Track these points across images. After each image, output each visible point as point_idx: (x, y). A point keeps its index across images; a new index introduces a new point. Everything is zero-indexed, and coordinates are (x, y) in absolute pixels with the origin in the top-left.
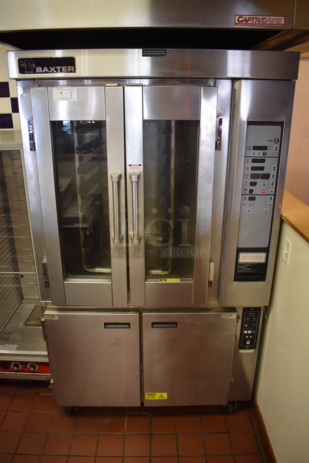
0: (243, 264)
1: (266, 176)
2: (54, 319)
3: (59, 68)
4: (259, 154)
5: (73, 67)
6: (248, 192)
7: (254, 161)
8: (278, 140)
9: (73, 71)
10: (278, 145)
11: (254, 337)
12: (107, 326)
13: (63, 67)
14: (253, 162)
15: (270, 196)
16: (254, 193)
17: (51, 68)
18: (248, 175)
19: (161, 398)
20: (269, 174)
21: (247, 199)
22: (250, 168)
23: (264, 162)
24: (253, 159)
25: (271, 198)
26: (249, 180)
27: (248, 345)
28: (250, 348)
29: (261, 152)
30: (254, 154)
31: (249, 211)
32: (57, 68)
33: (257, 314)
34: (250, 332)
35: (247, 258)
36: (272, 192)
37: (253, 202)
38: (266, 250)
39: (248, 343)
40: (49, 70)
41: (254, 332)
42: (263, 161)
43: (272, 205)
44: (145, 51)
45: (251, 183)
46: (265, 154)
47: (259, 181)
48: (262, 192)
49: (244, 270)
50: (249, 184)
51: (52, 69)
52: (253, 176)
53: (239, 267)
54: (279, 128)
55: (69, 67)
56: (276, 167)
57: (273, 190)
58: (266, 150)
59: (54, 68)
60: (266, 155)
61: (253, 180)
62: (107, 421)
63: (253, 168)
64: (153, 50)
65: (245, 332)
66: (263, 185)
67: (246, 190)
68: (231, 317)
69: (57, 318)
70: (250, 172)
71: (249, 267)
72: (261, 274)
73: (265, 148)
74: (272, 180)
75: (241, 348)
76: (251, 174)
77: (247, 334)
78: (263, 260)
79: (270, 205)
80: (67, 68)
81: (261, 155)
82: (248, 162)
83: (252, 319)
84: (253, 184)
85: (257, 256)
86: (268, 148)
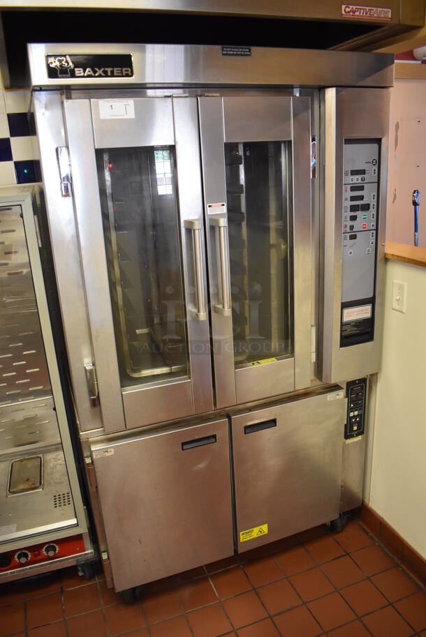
0: (348, 324)
1: (366, 207)
2: (107, 454)
3: (109, 70)
4: (357, 180)
5: (129, 69)
6: (348, 229)
7: (353, 189)
8: (376, 162)
9: (130, 74)
10: (376, 168)
11: (361, 419)
12: (185, 447)
13: (115, 69)
14: (351, 190)
16: (354, 230)
17: (97, 69)
18: (348, 208)
19: (260, 534)
20: (369, 204)
21: (348, 237)
22: (349, 199)
23: (363, 190)
24: (351, 187)
25: (373, 233)
26: (349, 214)
27: (355, 431)
28: (357, 435)
29: (359, 177)
30: (352, 180)
31: (351, 253)
32: (106, 69)
33: (362, 387)
34: (356, 413)
35: (352, 314)
36: (373, 226)
37: (354, 240)
38: (371, 301)
39: (355, 428)
40: (95, 72)
41: (361, 412)
42: (362, 188)
43: (374, 243)
44: (225, 49)
45: (351, 217)
46: (363, 179)
47: (359, 214)
48: (363, 228)
49: (349, 330)
50: (348, 219)
51: (100, 72)
52: (353, 208)
53: (344, 328)
54: (376, 146)
55: (124, 69)
56: (376, 194)
57: (375, 224)
58: (365, 174)
59: (102, 69)
60: (365, 180)
61: (353, 214)
62: (186, 593)
63: (353, 199)
64: (234, 48)
65: (352, 414)
66: (364, 218)
67: (346, 226)
68: (338, 397)
69: (112, 453)
70: (348, 203)
71: (354, 326)
72: (368, 333)
73: (363, 172)
74: (373, 211)
75: (347, 437)
76: (351, 206)
77: (354, 417)
78: (368, 315)
79: (372, 243)
80: (122, 70)
81: (360, 181)
82: (346, 191)
83: (357, 395)
84: (354, 218)
85: (362, 311)
86: (366, 172)
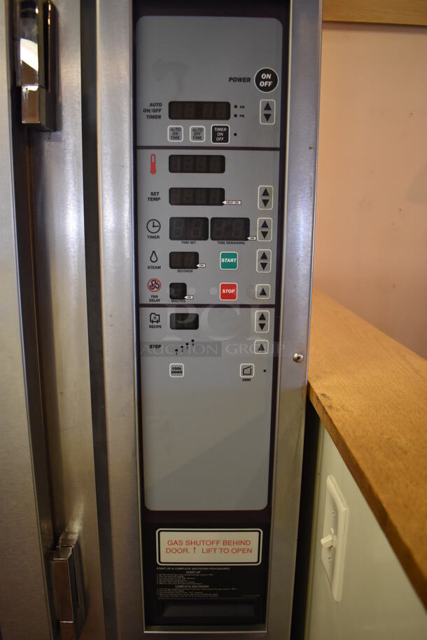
0: (175, 570)
1: (236, 230)
4: (197, 134)
6: (164, 295)
7: (179, 164)
8: (274, 79)
10: (273, 99)
14: (173, 169)
15: (256, 313)
16: (189, 299)
18: (156, 223)
20: (246, 222)
22: (165, 196)
23: (222, 170)
24: (171, 158)
25: (262, 317)
26: (165, 246)
29: (206, 127)
30: (176, 134)
31: (177, 370)
35: (190, 548)
36: (263, 293)
37: (187, 335)
38: (259, 520)
42: (216, 164)
45: (173, 256)
46: (221, 136)
47: (204, 248)
48: (224, 296)
50: (164, 261)
52: (183, 229)
53: (162, 580)
56: (271, 188)
57: (270, 288)
58: (226, 117)
60: (226, 140)
63: (179, 196)
66: (225, 265)
67: (155, 285)
70: (164, 212)
71: (198, 580)
73: (219, 110)
74: (260, 243)
76: (172, 220)
79: (262, 348)
81: (207, 139)
82: (153, 171)
84: (184, 261)
85: (225, 543)
86: (232, 109)
